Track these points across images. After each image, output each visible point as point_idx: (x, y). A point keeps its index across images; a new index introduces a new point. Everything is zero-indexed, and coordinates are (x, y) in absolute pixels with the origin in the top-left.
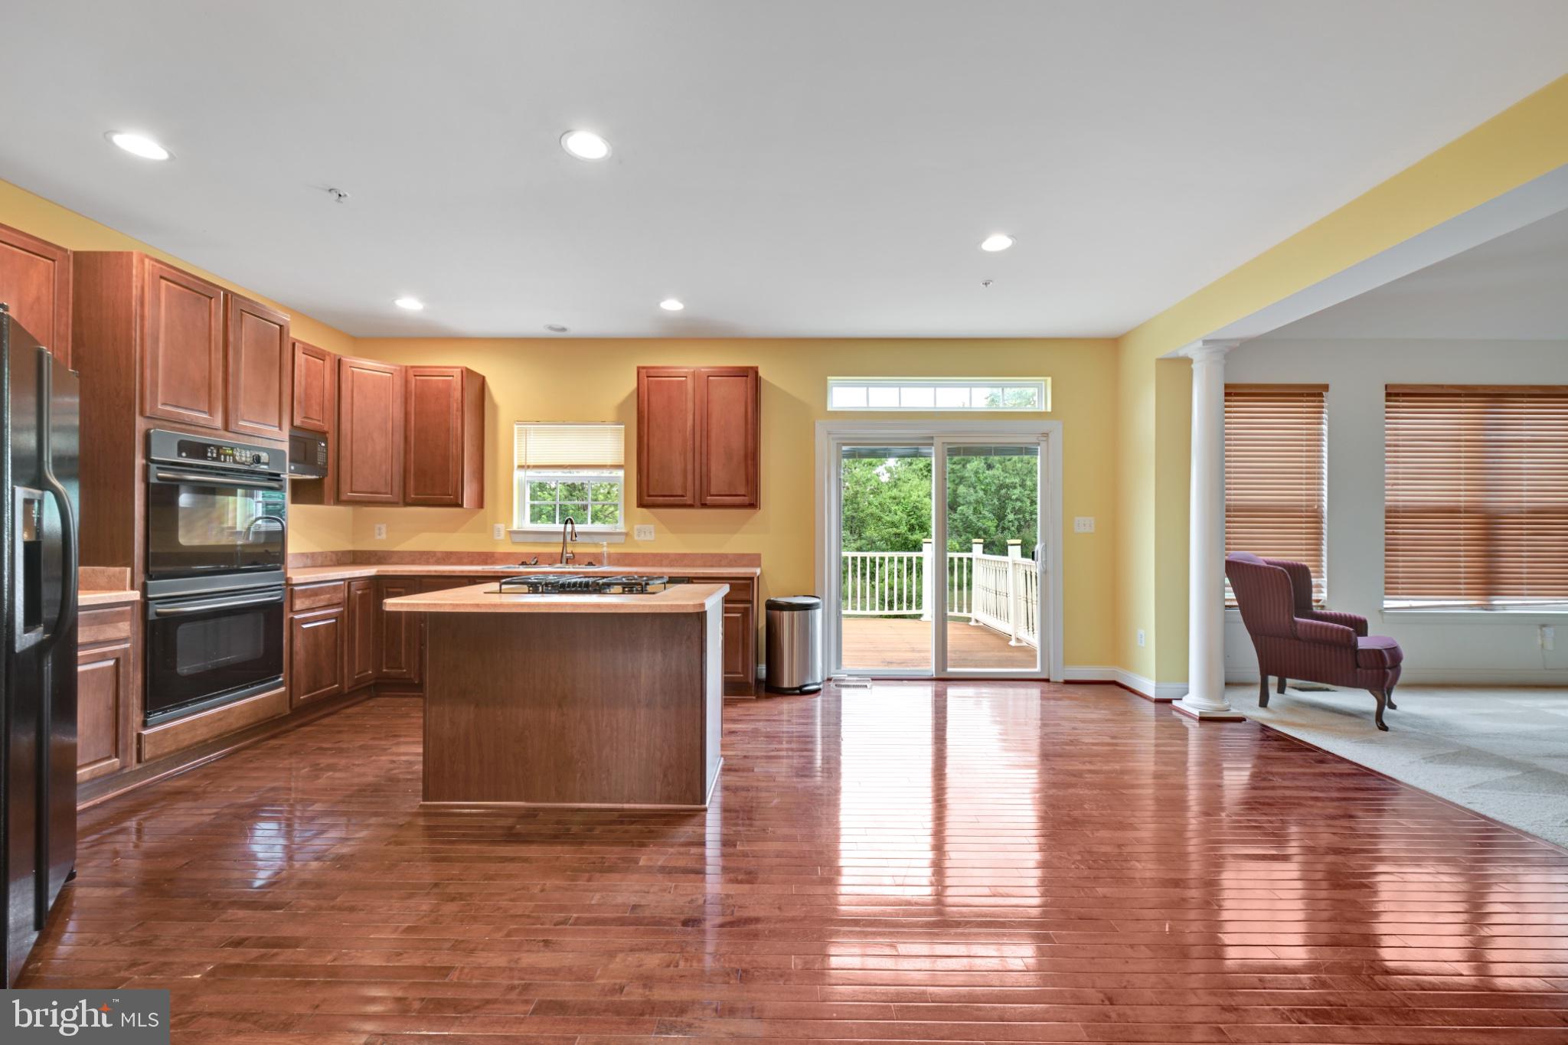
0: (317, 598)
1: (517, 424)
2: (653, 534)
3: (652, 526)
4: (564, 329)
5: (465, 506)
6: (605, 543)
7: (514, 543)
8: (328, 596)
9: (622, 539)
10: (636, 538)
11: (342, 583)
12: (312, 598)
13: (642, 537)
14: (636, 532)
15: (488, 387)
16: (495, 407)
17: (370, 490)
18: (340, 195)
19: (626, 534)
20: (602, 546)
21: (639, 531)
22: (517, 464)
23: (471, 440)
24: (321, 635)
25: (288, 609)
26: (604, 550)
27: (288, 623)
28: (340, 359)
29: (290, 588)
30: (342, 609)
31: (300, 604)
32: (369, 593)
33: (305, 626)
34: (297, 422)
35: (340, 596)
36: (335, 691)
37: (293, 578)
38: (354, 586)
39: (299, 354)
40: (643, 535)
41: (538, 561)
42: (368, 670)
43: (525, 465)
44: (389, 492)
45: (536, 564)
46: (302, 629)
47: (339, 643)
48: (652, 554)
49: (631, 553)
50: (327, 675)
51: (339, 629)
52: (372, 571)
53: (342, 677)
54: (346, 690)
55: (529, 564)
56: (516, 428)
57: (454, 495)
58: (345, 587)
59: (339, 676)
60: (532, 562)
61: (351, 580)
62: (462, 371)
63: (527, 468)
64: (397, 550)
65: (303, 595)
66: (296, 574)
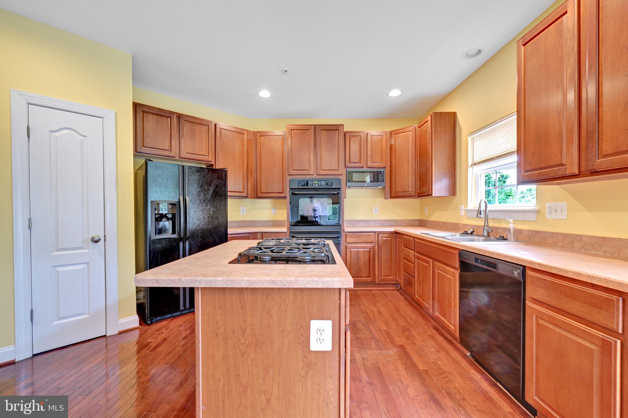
0: (358, 239)
1: (470, 136)
2: (565, 213)
3: (564, 204)
4: (480, 51)
5: (433, 195)
6: (511, 221)
7: (468, 218)
8: (365, 238)
9: (532, 217)
10: (547, 216)
11: (373, 233)
12: (356, 238)
13: (554, 216)
14: (547, 211)
15: (458, 118)
16: (460, 128)
17: (402, 191)
18: (286, 71)
19: (537, 212)
20: (509, 222)
21: (550, 209)
22: (470, 163)
23: (441, 155)
24: (361, 255)
25: (345, 242)
26: (511, 226)
27: (345, 247)
28: (391, 132)
29: (345, 233)
30: (373, 245)
31: (349, 240)
32: (391, 239)
33: (352, 250)
34: (369, 165)
35: (372, 239)
36: (369, 281)
37: (347, 229)
38: (380, 236)
39: (369, 137)
40: (554, 213)
41: (473, 231)
42: (390, 276)
43: (474, 162)
44: (410, 190)
45: (472, 233)
46: (351, 251)
47: (371, 260)
48: (562, 234)
49: (541, 232)
50: (365, 272)
51: (372, 253)
52: (392, 229)
53: (374, 275)
54: (377, 282)
55: (468, 234)
56: (470, 139)
57: (429, 189)
58: (375, 235)
59: (372, 275)
60: (469, 232)
61: (379, 233)
62: (431, 116)
63: (474, 166)
64: (429, 220)
65: (351, 237)
66: (347, 227)
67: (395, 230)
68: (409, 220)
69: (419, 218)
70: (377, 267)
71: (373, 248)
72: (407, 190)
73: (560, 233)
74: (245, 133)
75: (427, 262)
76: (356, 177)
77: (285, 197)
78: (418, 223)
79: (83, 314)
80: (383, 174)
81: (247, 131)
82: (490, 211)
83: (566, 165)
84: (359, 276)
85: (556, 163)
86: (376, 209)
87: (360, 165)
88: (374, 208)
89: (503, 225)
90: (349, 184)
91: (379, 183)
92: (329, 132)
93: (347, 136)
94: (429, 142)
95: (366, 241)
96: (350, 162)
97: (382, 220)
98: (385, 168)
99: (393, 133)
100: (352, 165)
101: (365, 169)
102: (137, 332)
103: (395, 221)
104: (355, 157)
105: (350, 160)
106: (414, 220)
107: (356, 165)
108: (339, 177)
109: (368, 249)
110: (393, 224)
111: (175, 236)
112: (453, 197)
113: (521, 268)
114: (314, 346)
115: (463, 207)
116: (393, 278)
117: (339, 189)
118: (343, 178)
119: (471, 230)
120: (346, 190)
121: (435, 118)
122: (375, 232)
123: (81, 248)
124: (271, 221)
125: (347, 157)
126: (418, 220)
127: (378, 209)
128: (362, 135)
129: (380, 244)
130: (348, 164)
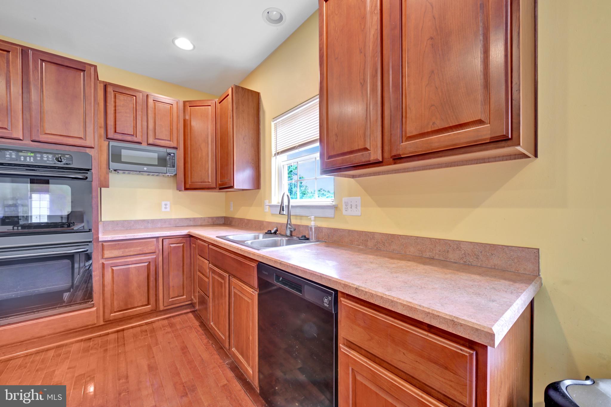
0: (127, 250)
1: (273, 122)
2: (359, 208)
3: (358, 198)
4: (281, 17)
5: (235, 187)
7: (273, 214)
8: (141, 248)
9: (330, 213)
10: (344, 212)
11: (155, 239)
12: (122, 250)
13: (350, 212)
14: (344, 206)
15: (261, 100)
16: (264, 112)
17: (200, 181)
19: (335, 208)
20: (310, 220)
21: (346, 204)
22: (273, 152)
23: (244, 139)
24: (133, 275)
25: (100, 257)
26: (312, 224)
27: (101, 266)
28: (185, 102)
29: (100, 243)
30: (155, 256)
31: (107, 254)
32: (183, 245)
33: (114, 268)
34: (151, 141)
35: (152, 248)
36: (148, 310)
37: (102, 237)
38: (166, 242)
39: (151, 101)
40: (350, 209)
41: (277, 230)
42: (183, 295)
43: (278, 151)
44: (210, 181)
45: (275, 233)
46: (113, 270)
47: (152, 279)
48: (357, 232)
49: (339, 229)
50: (139, 297)
51: (152, 268)
52: (184, 232)
53: (157, 300)
54: (162, 308)
55: (271, 233)
56: (273, 124)
57: (230, 180)
58: (157, 241)
59: (152, 300)
60: (273, 231)
61: (164, 238)
62: (232, 88)
63: (277, 155)
64: (235, 217)
65: (113, 247)
66: (104, 233)
67: (189, 232)
68: (212, 218)
69: (224, 215)
70: (161, 288)
71: (155, 260)
72: (207, 181)
73: (355, 231)
75: (223, 277)
76: (128, 156)
78: (222, 222)
80: (174, 156)
82: (292, 206)
83: (370, 150)
84: (130, 307)
85: (360, 147)
86: (166, 205)
87: (135, 139)
88: (163, 203)
89: (304, 222)
90: (114, 165)
91: (168, 168)
92: (63, 69)
93: (110, 90)
94: (230, 121)
95: (141, 252)
96: (115, 132)
97: (175, 220)
98: (176, 148)
99: (188, 104)
100: (119, 137)
101: (143, 146)
103: (194, 219)
105: (115, 128)
106: (218, 218)
107: (129, 138)
108: (90, 151)
109: (146, 264)
110: (192, 223)
112: (257, 190)
113: (332, 293)
115: (267, 202)
116: (186, 298)
117: (88, 170)
118: (101, 155)
119: (275, 229)
121: (237, 92)
122: (157, 238)
125: (111, 122)
126: (223, 217)
127: (168, 203)
128: (138, 95)
129: (166, 254)
130: (111, 134)
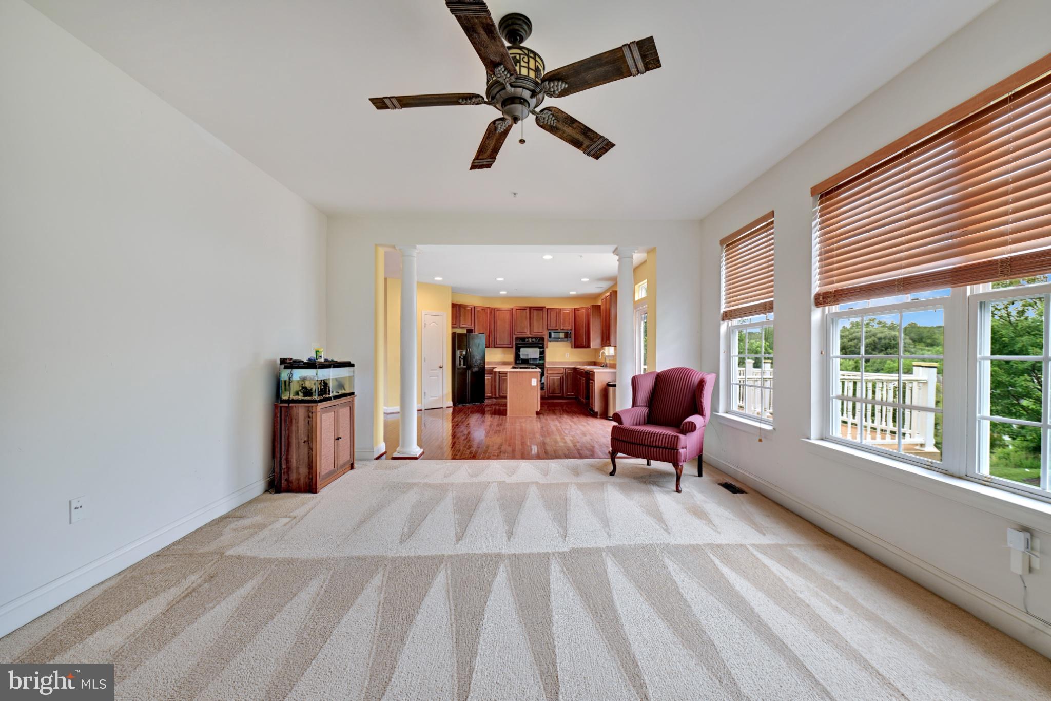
0: (554, 372)
8: (558, 371)
12: (552, 371)
17: (580, 343)
24: (555, 381)
25: (546, 373)
27: (546, 376)
28: (575, 309)
31: (549, 372)
32: (573, 372)
34: (562, 328)
35: (561, 372)
36: (560, 395)
37: (547, 366)
38: (567, 370)
39: (562, 311)
42: (572, 393)
47: (562, 384)
50: (557, 391)
51: (562, 380)
52: (573, 366)
54: (565, 396)
58: (563, 370)
59: (562, 392)
61: (566, 368)
65: (550, 370)
66: (548, 365)
67: (575, 366)
68: (588, 362)
70: (564, 387)
71: (563, 376)
74: (489, 309)
76: (553, 335)
77: (512, 347)
78: (593, 364)
79: (436, 397)
80: (571, 334)
81: (490, 308)
84: (554, 393)
87: (556, 328)
88: (566, 354)
90: (549, 339)
91: (569, 339)
92: (538, 310)
93: (549, 311)
95: (558, 373)
97: (571, 362)
98: (572, 330)
100: (551, 328)
101: (559, 331)
102: (452, 409)
103: (579, 362)
104: (553, 324)
105: (550, 325)
106: (590, 362)
107: (554, 328)
108: (544, 337)
109: (560, 377)
111: (465, 367)
114: (533, 385)
117: (544, 342)
118: (546, 337)
120: (547, 343)
121: (592, 308)
122: (563, 368)
123: (436, 370)
124: (501, 362)
125: (549, 323)
126: (593, 361)
127: (569, 353)
128: (558, 310)
129: (566, 375)
130: (549, 328)
